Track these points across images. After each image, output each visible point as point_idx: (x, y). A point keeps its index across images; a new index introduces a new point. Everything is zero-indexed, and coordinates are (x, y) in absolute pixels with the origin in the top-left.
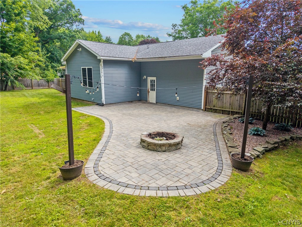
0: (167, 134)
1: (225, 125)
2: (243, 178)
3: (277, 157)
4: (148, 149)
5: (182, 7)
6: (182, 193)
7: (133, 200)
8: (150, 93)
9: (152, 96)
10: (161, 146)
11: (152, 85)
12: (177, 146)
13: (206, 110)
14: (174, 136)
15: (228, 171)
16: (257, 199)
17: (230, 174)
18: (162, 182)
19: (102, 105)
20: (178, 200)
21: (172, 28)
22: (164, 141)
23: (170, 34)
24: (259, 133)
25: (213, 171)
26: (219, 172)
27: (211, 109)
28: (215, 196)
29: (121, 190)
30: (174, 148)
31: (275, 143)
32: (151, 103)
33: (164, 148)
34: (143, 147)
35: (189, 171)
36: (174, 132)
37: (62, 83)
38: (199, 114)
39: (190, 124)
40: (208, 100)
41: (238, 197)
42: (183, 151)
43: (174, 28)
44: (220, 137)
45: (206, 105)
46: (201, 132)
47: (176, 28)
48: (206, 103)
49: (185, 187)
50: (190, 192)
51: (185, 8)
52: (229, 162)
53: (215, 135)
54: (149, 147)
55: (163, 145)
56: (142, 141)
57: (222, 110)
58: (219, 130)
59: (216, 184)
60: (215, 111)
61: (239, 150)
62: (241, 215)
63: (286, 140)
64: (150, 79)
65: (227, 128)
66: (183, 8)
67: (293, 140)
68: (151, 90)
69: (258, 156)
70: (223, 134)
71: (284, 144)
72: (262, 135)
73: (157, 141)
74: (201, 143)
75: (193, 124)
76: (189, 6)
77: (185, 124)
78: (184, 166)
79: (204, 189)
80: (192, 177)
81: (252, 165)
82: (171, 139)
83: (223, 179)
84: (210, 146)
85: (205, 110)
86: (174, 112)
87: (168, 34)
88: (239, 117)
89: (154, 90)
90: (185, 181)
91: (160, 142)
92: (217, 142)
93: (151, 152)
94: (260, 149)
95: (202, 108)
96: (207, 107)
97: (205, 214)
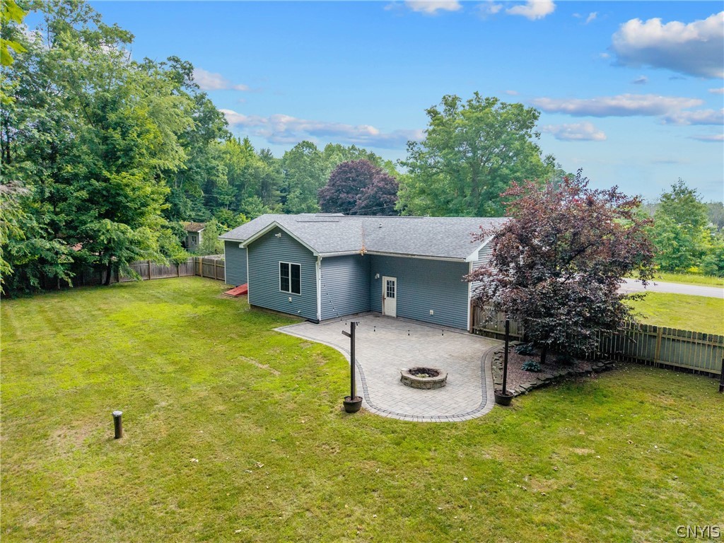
0: (429, 370)
1: (496, 358)
2: (503, 411)
3: (544, 394)
4: (412, 387)
5: (426, 112)
6: (451, 420)
7: (415, 425)
8: (385, 301)
9: (390, 306)
10: (425, 383)
11: (390, 289)
12: (441, 384)
13: (473, 331)
14: (436, 372)
15: (491, 405)
16: (510, 424)
17: (492, 408)
18: (433, 413)
19: (317, 322)
20: (448, 424)
21: (408, 150)
22: (427, 379)
23: (404, 161)
24: (533, 368)
25: (477, 406)
26: (482, 406)
27: (480, 331)
28: (477, 422)
29: (402, 418)
30: (439, 385)
31: (547, 379)
32: (389, 317)
33: (428, 386)
34: (406, 384)
35: (456, 406)
36: (436, 368)
37: (203, 267)
38: (464, 339)
39: (453, 356)
40: (476, 318)
41: (495, 422)
42: (448, 388)
43: (412, 149)
44: (488, 373)
45: (473, 325)
46: (466, 367)
47: (415, 149)
48: (473, 322)
49: (453, 416)
50: (457, 420)
51: (433, 113)
52: (493, 398)
53: (483, 370)
54: (413, 385)
55: (428, 382)
56: (403, 379)
57: (496, 334)
58: (488, 364)
59: (478, 415)
60: (487, 334)
61: (501, 387)
62: (495, 432)
63: (561, 376)
64: (385, 279)
65: (498, 362)
66: (429, 112)
67: (572, 376)
68: (388, 296)
69: (523, 393)
70: (492, 369)
71: (557, 381)
72: (536, 370)
73: (419, 378)
74: (466, 380)
75: (456, 355)
76: (441, 109)
77: (446, 356)
78: (450, 402)
79: (469, 418)
80: (458, 410)
81: (513, 400)
82: (434, 376)
83: (485, 411)
84: (475, 384)
85: (473, 333)
86: (427, 335)
87: (399, 161)
88: (517, 345)
89: (393, 297)
90: (453, 412)
91: (424, 379)
92: (483, 378)
93: (415, 390)
94: (527, 385)
95: (468, 329)
96: (475, 327)
97: (469, 431)
